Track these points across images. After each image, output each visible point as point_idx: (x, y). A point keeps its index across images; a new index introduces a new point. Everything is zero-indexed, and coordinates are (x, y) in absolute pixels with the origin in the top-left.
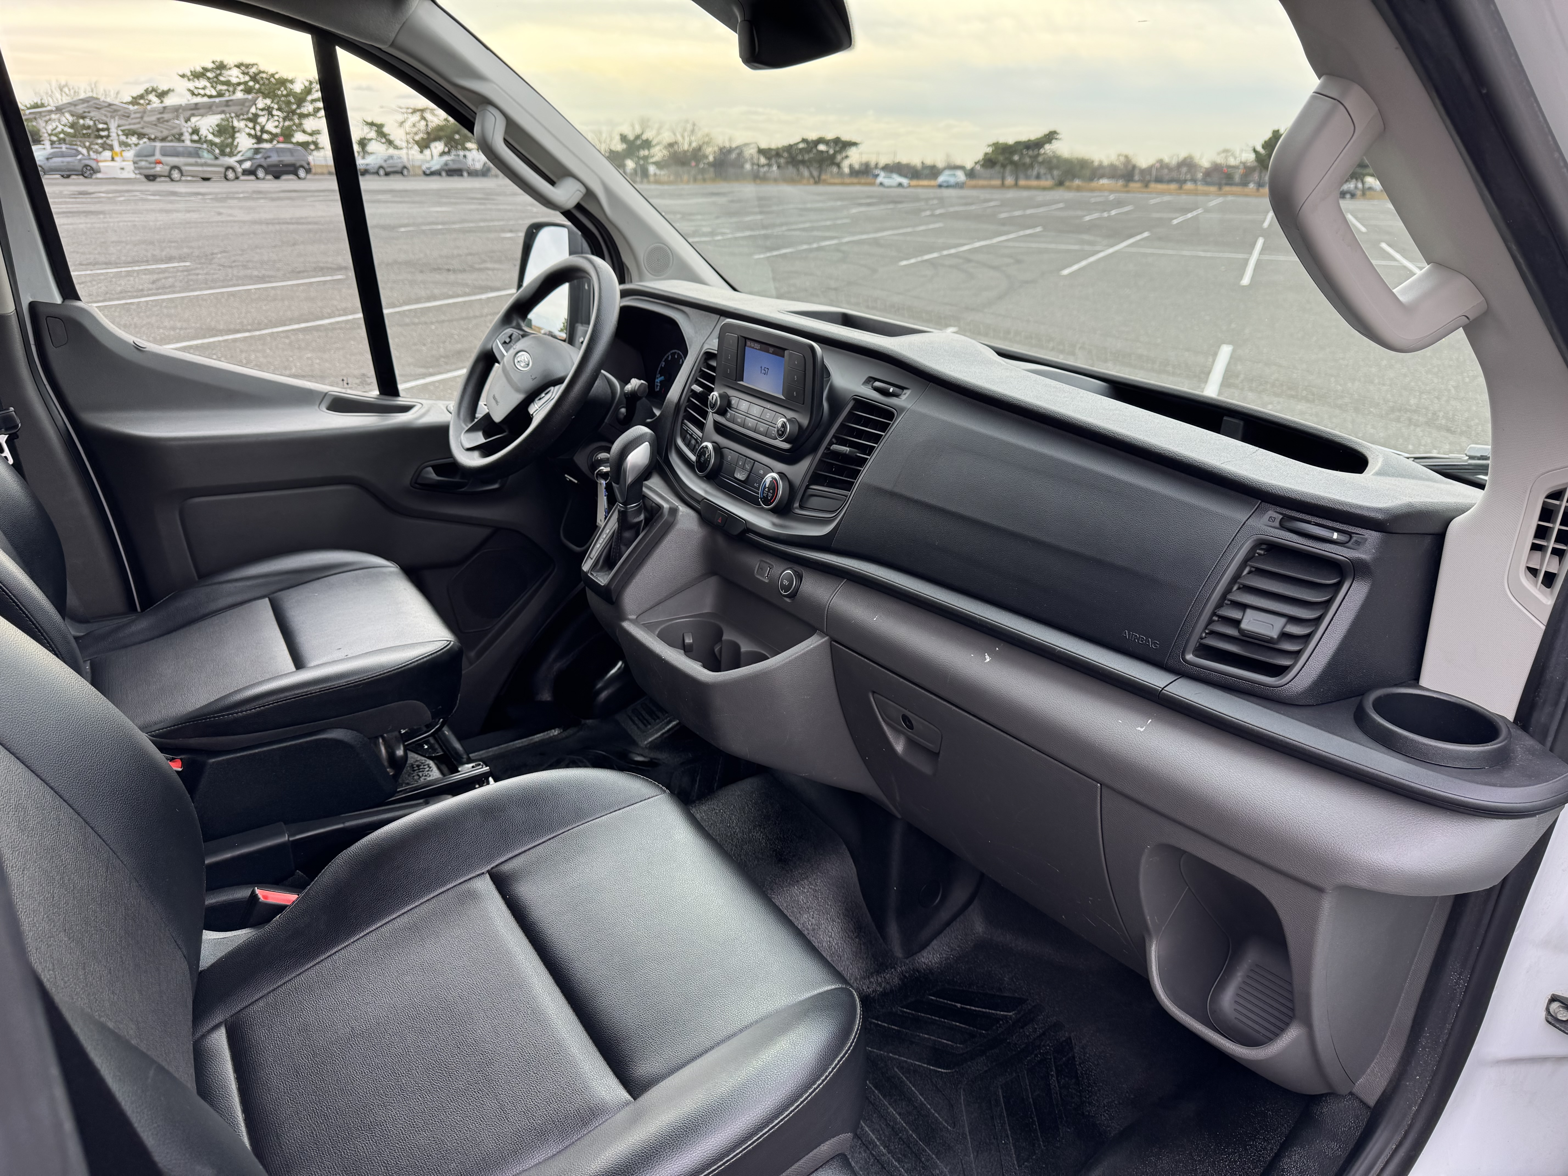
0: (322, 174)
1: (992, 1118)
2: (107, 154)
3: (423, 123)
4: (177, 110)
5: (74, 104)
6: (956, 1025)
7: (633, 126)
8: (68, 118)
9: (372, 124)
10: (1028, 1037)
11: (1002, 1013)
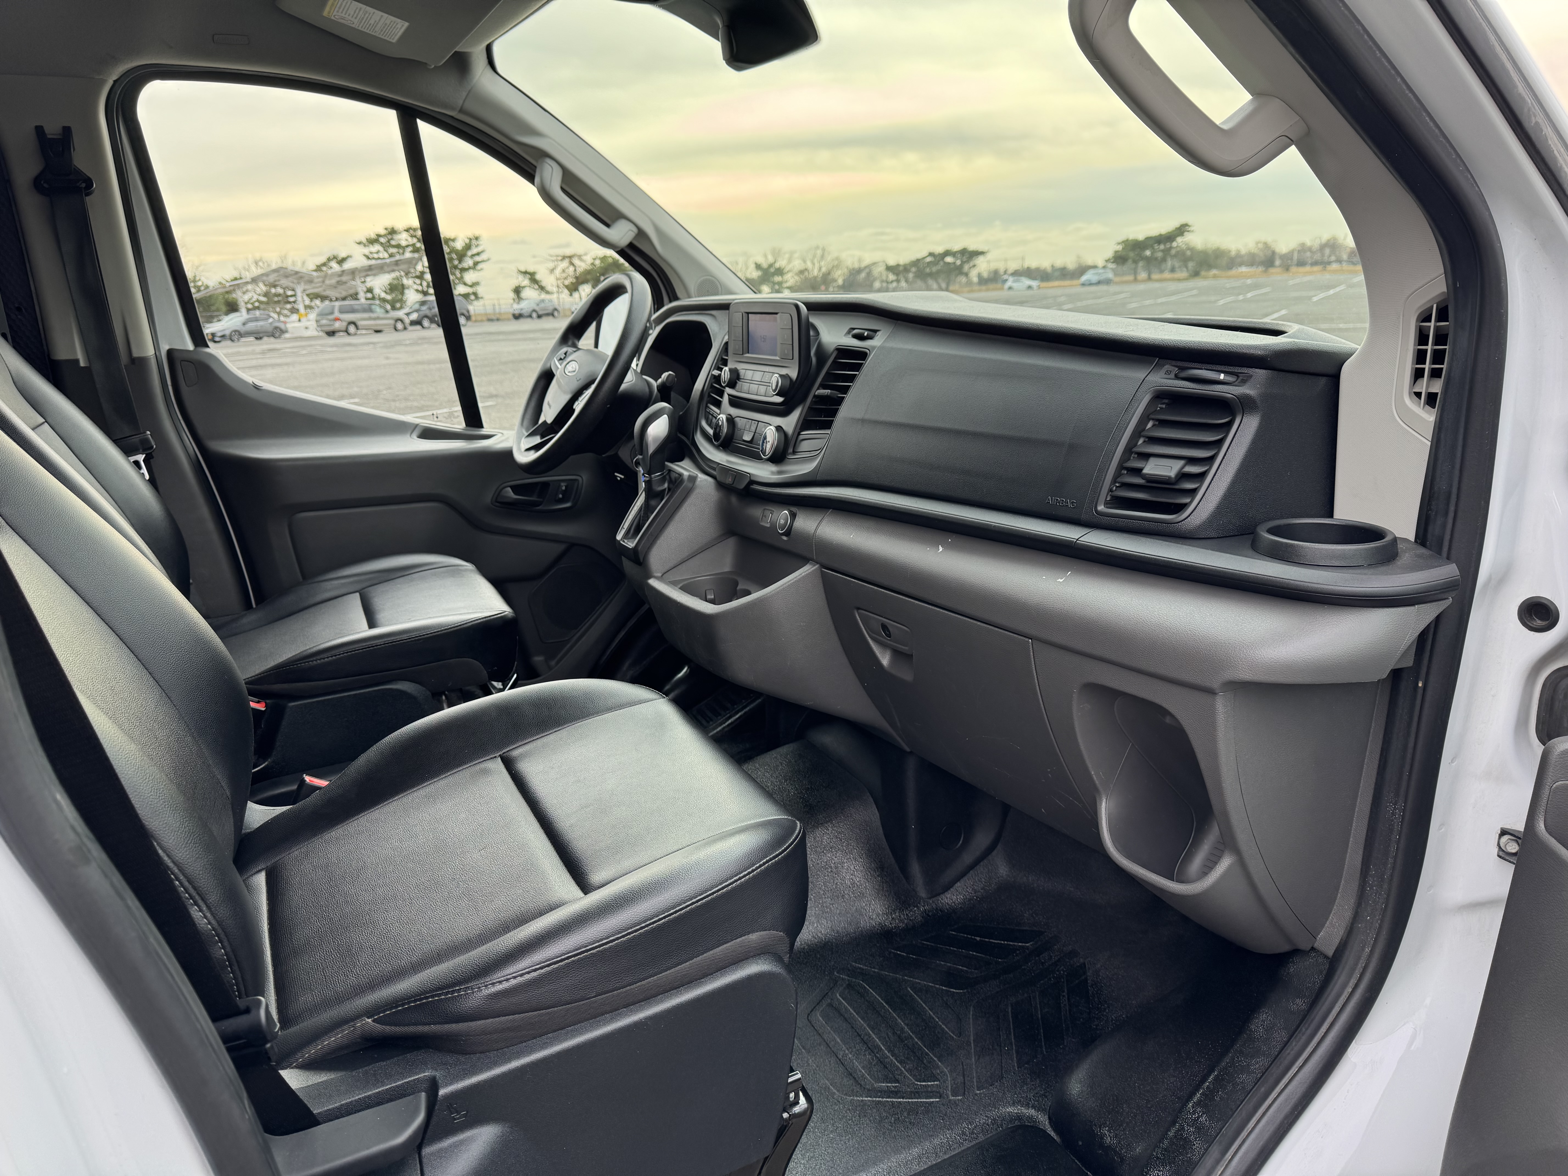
0: (482, 321)
1: (999, 1029)
2: (295, 317)
3: (572, 269)
4: (353, 272)
5: (266, 275)
6: (973, 955)
7: (765, 256)
8: (262, 288)
9: (526, 273)
10: (1043, 963)
11: (1020, 944)
